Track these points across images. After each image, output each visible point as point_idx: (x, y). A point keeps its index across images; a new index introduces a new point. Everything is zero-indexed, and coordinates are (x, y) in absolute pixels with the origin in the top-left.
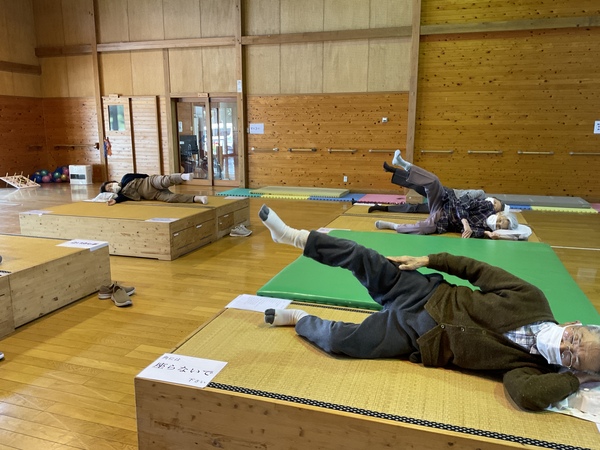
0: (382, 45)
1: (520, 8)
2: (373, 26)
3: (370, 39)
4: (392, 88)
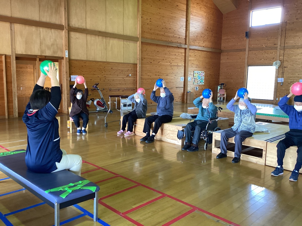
0: (128, 43)
1: (165, 37)
2: (125, 34)
3: (124, 39)
4: (132, 62)
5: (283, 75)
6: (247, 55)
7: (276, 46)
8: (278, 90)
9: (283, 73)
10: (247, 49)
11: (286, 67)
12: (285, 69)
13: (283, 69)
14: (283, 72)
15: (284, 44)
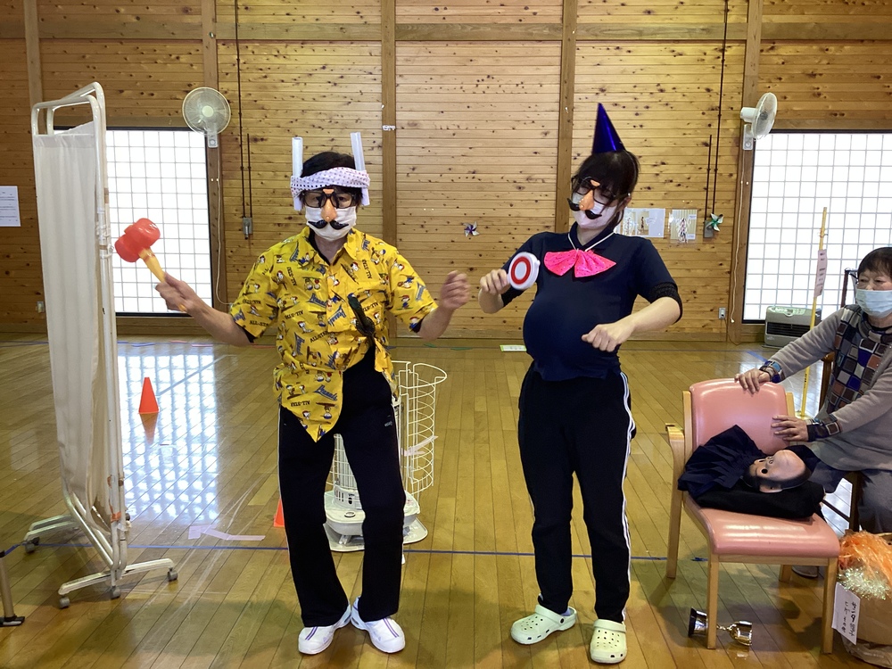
5: (247, 182)
6: (38, 64)
7: (189, 19)
8: (230, 262)
9: (246, 173)
10: (31, 30)
11: (256, 140)
12: (252, 148)
13: (245, 147)
14: (245, 165)
15: (236, 15)
